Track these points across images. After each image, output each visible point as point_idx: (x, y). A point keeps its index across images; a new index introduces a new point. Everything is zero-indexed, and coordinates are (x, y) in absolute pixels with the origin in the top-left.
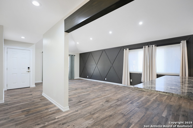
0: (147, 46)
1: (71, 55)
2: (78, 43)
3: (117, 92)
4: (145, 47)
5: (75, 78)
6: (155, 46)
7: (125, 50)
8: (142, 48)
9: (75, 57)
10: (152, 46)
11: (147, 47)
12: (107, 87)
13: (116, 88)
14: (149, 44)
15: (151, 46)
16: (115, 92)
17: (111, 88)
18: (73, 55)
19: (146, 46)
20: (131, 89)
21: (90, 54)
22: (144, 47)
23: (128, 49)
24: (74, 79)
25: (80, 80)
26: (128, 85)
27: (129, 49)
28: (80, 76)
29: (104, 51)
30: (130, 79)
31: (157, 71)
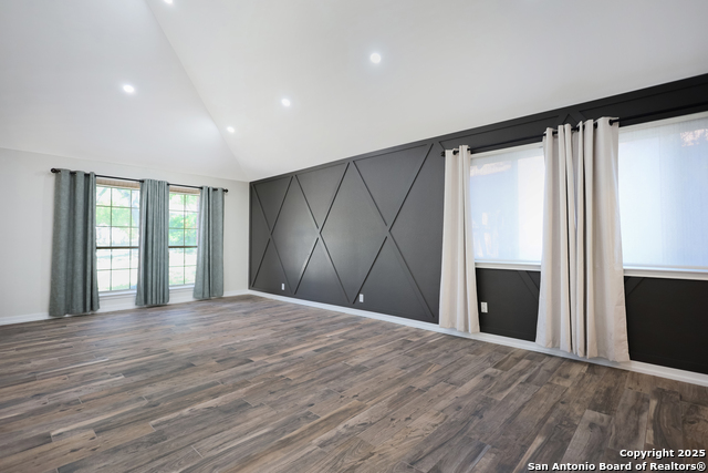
0: (568, 127)
1: (205, 191)
2: (231, 130)
3: (412, 382)
4: (555, 133)
5: (226, 294)
6: (611, 123)
7: (449, 153)
8: (539, 138)
9: (226, 196)
10: (595, 126)
11: (565, 130)
12: (364, 344)
13: (408, 349)
14: (575, 115)
15: (590, 123)
16: (401, 380)
17: (382, 349)
18: (215, 190)
19: (560, 127)
20: (489, 359)
21: (295, 184)
22: (549, 131)
23: (466, 147)
24: (221, 299)
25: (244, 304)
26: (466, 329)
27: (473, 151)
28: (252, 285)
29: (352, 165)
30: (480, 300)
31: (624, 262)
